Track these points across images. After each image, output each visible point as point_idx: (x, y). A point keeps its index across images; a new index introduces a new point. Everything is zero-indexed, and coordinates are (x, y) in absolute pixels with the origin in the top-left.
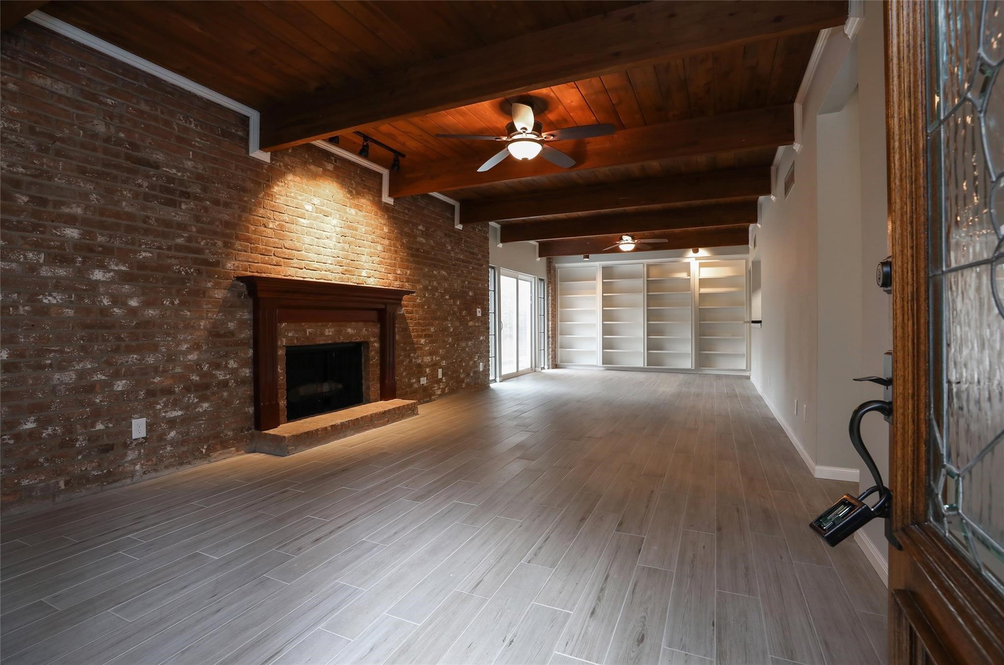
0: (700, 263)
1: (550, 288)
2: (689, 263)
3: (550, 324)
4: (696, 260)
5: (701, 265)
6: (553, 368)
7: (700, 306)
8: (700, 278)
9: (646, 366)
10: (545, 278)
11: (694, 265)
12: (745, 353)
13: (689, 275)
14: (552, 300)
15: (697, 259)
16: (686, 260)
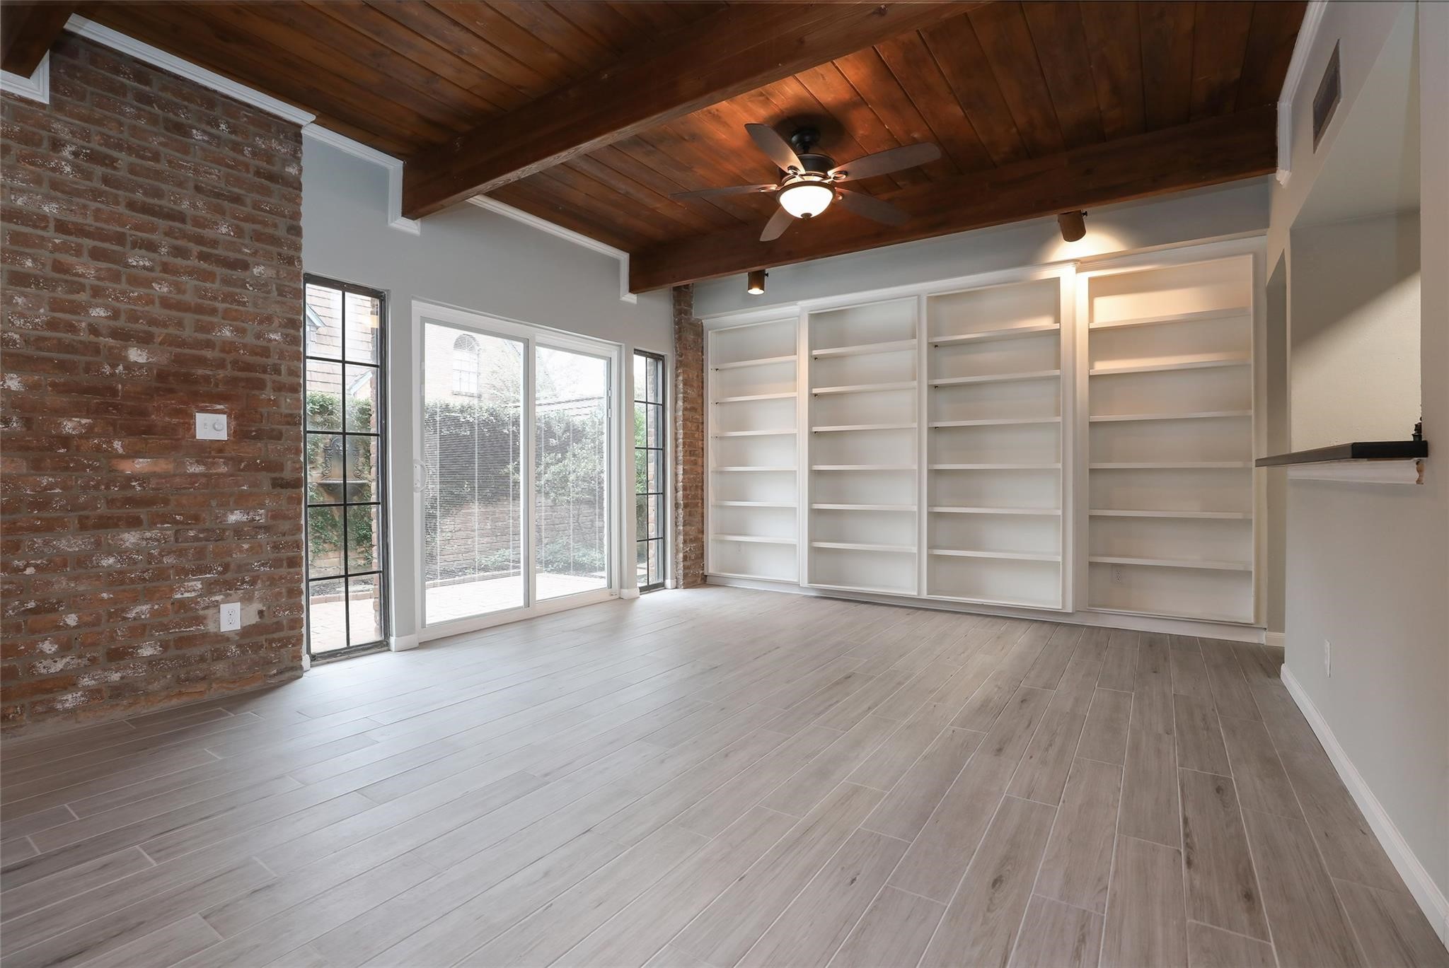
0: (1091, 280)
1: (681, 378)
2: (1056, 282)
3: (680, 471)
4: (1078, 271)
5: (1098, 288)
6: (688, 585)
7: (1091, 414)
8: (1092, 326)
9: (925, 595)
10: (666, 350)
11: (1074, 287)
12: (1253, 569)
13: (1058, 320)
14: (685, 409)
15: (1082, 264)
16: (1047, 274)
